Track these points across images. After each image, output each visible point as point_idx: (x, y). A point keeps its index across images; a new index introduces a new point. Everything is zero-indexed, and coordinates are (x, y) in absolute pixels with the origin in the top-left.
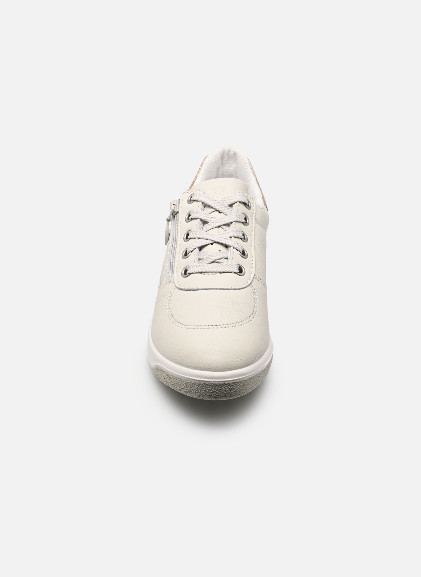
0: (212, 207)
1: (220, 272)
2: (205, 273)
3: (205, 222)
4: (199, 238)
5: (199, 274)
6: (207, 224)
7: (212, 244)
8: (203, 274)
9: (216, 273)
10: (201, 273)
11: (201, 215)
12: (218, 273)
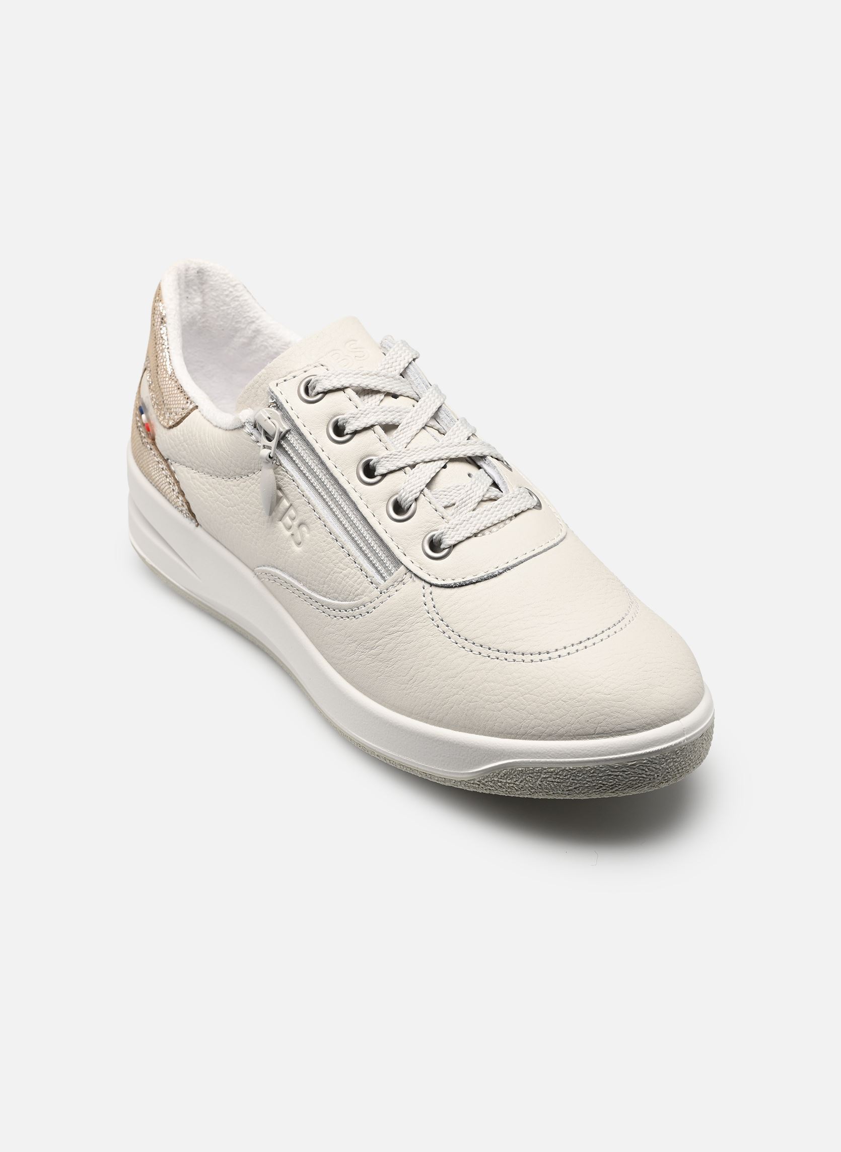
0: (378, 392)
1: (510, 518)
2: (483, 532)
3: (389, 428)
4: (413, 466)
5: (474, 539)
6: (396, 431)
7: (445, 467)
8: (479, 535)
9: (503, 523)
10: (476, 535)
11: (368, 416)
12: (508, 521)
